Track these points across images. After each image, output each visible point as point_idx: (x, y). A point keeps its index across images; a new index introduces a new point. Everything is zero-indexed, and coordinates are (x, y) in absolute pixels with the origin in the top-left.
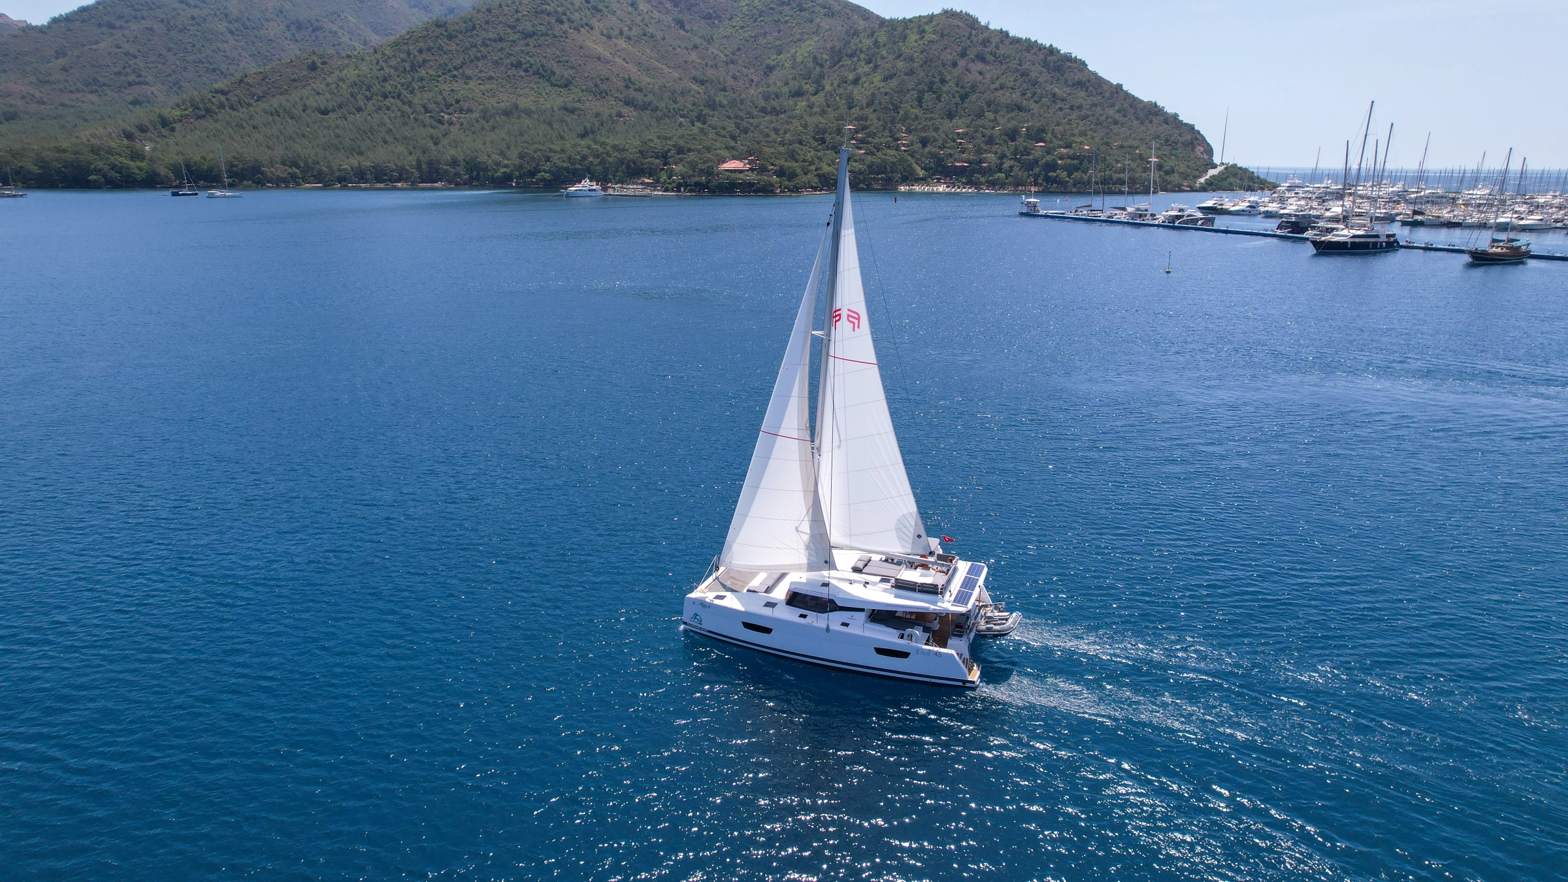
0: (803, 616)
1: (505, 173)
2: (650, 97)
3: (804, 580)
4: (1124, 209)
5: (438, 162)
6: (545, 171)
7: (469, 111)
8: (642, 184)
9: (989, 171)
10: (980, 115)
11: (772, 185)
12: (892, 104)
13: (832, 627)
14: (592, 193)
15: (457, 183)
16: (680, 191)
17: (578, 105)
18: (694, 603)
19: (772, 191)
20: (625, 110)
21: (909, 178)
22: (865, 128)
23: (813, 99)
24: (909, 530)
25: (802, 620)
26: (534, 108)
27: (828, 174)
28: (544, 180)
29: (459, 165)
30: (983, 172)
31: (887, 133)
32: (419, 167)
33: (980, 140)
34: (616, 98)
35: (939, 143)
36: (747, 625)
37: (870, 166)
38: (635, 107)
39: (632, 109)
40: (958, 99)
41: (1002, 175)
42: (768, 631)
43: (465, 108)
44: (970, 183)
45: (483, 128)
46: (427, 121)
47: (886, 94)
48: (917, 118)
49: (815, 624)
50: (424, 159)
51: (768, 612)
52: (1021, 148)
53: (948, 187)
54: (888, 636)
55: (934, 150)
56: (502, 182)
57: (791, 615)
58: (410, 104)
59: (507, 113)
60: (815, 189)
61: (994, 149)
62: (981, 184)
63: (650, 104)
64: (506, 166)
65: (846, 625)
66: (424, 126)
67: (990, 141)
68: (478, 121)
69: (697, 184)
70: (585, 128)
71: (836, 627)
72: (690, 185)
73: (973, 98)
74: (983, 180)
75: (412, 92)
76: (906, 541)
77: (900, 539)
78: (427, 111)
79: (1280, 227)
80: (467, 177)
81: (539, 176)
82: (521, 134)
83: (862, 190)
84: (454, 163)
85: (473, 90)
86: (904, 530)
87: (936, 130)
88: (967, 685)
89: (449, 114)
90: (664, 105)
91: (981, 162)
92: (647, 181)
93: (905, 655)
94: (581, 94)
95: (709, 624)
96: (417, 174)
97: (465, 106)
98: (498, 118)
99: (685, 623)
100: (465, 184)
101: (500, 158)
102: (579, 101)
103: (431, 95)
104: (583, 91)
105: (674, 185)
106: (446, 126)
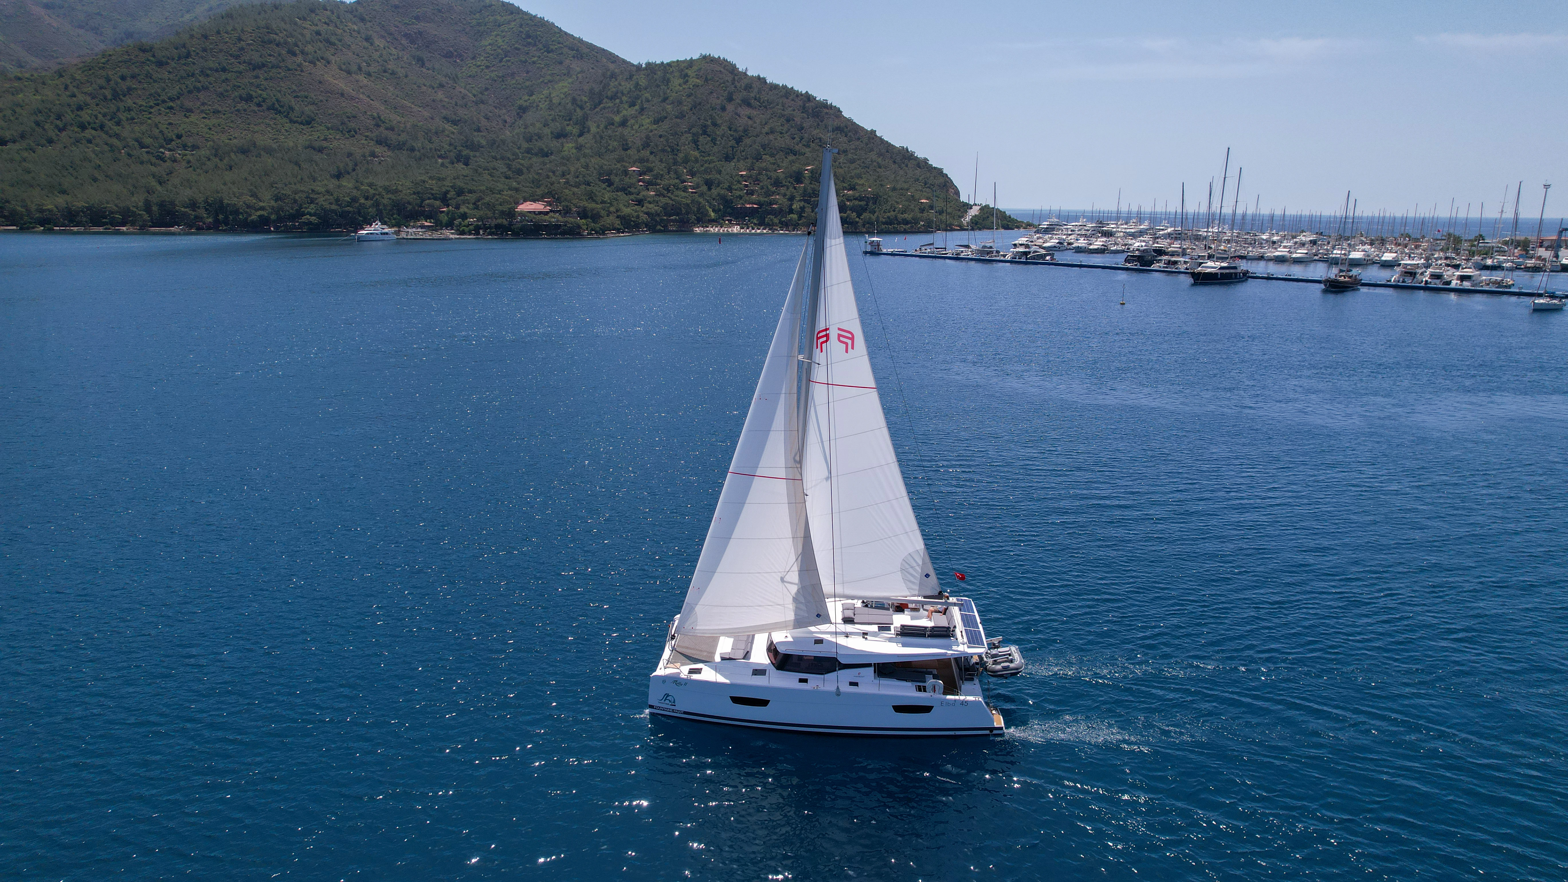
0: (802, 681)
1: (260, 216)
2: (403, 137)
3: (790, 639)
4: (967, 247)
5: (172, 203)
6: (311, 215)
7: (195, 147)
8: (422, 227)
9: (780, 212)
10: (758, 158)
11: (579, 227)
12: (670, 147)
13: (842, 689)
14: (386, 237)
15: (196, 226)
16: (478, 234)
17: (325, 144)
18: (664, 682)
19: (579, 234)
20: (379, 150)
21: (704, 220)
22: (650, 170)
23: (581, 140)
24: (915, 570)
25: (803, 686)
26: (275, 146)
27: (629, 216)
28: (310, 223)
29: (199, 208)
30: (774, 213)
31: (672, 175)
32: (148, 208)
33: (766, 182)
34: (367, 136)
35: (726, 185)
36: (736, 700)
37: (665, 208)
38: (389, 147)
39: (386, 149)
40: (733, 143)
41: (795, 216)
42: (764, 703)
43: (190, 144)
44: (762, 224)
45: (216, 167)
46: (146, 157)
47: (661, 136)
48: (697, 161)
49: (822, 688)
50: (154, 199)
51: (759, 681)
52: (809, 191)
53: (742, 228)
54: (906, 691)
55: (722, 192)
56: (259, 226)
57: (788, 681)
58: (117, 136)
59: (244, 151)
60: (618, 231)
61: (783, 191)
62: (773, 225)
63: (404, 144)
64: (262, 208)
65: (855, 684)
66: (142, 163)
67: (777, 183)
68: (209, 159)
69: (498, 226)
70: (338, 167)
71: (845, 688)
72: (490, 228)
73: (748, 141)
74: (776, 221)
75: (118, 124)
76: (913, 583)
77: (905, 580)
78: (142, 146)
79: (1126, 261)
80: (210, 220)
81: (304, 219)
82: (266, 174)
83: (660, 231)
84: (193, 205)
85: (197, 125)
86: (911, 570)
87: (720, 172)
88: (995, 732)
89: (170, 150)
90: (420, 145)
91: (771, 204)
92: (426, 224)
93: (927, 709)
94: (327, 132)
95: (685, 704)
96: (146, 217)
97: (190, 141)
98: (233, 155)
99: (651, 707)
100: (209, 228)
101: (252, 201)
102: (325, 139)
103: (144, 128)
104: (328, 129)
105: (471, 227)
106: (169, 164)
